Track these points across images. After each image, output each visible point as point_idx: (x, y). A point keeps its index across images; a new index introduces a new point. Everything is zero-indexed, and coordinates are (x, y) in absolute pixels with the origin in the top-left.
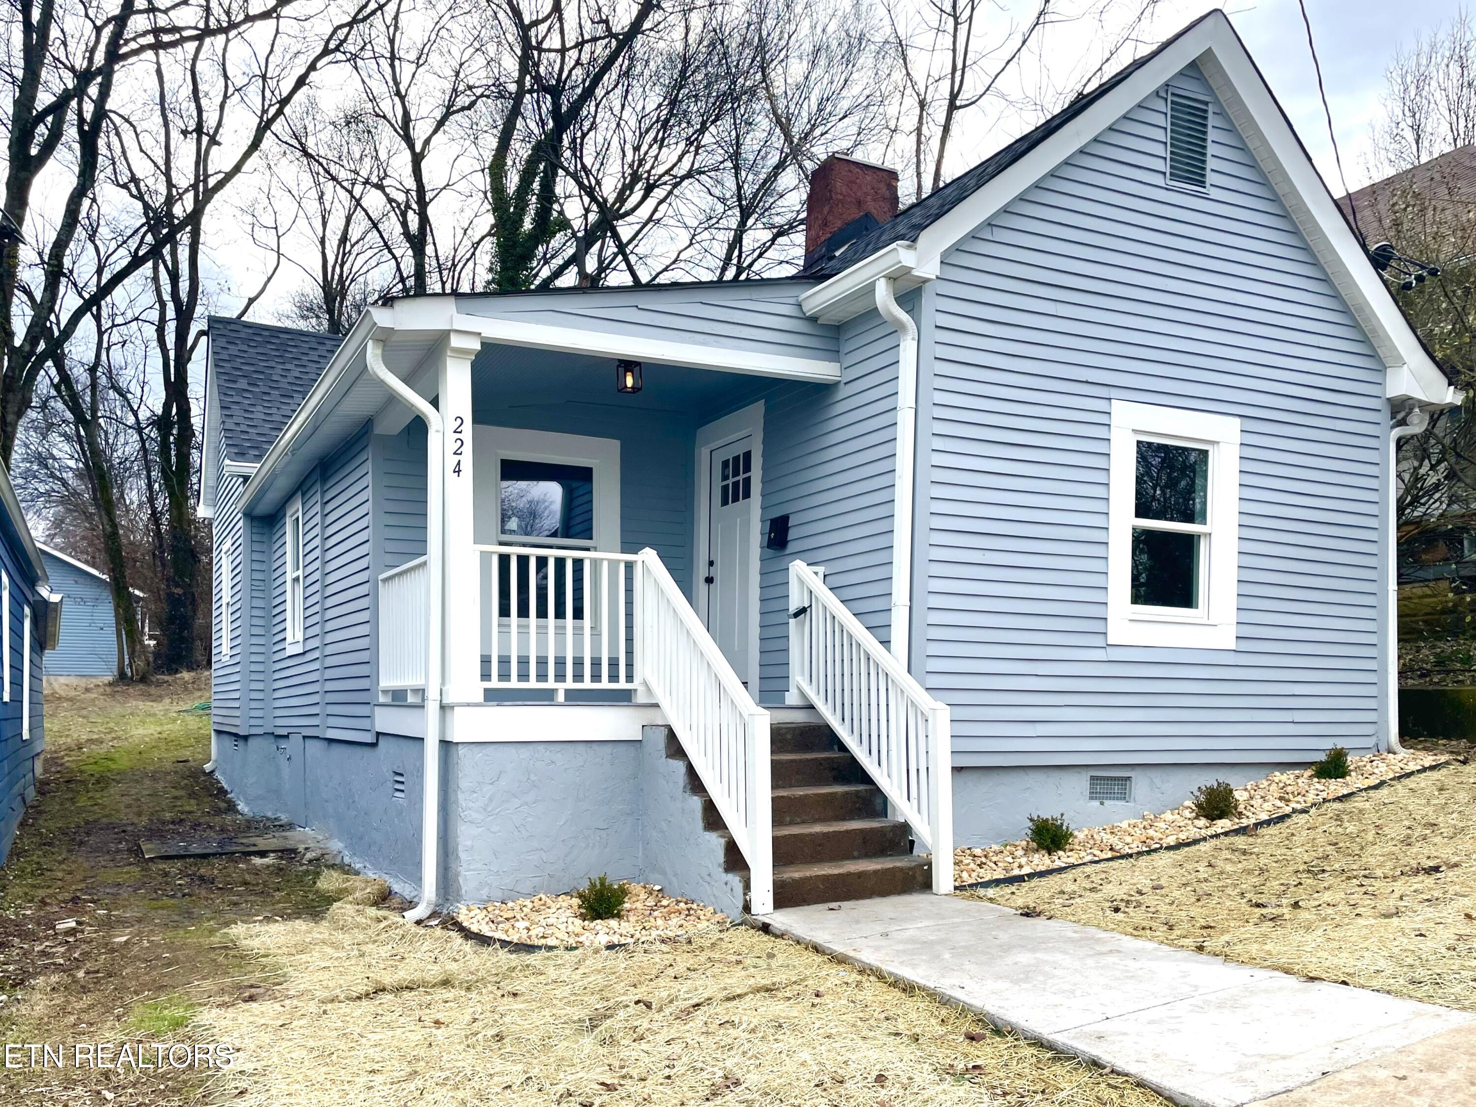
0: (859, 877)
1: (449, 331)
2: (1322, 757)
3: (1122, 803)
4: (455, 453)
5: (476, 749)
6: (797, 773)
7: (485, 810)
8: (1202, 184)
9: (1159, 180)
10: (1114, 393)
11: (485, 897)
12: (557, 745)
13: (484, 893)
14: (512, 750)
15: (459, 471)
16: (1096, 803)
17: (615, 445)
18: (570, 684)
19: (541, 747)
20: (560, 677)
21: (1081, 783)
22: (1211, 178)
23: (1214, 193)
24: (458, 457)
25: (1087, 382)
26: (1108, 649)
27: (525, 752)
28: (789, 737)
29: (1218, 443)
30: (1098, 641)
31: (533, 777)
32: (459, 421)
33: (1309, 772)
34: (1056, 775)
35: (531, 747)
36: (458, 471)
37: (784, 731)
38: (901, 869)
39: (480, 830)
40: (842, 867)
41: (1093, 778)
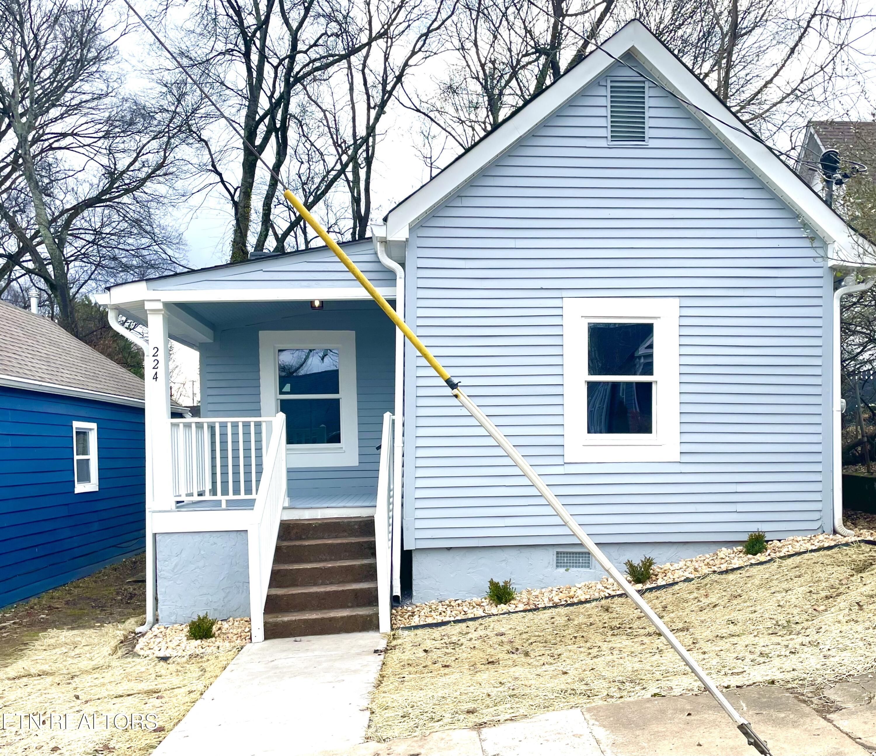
0: (330, 621)
1: (144, 301)
2: (745, 537)
3: (588, 570)
4: (154, 368)
5: (167, 536)
6: (345, 551)
7: (173, 571)
8: (643, 139)
9: (603, 143)
10: (564, 294)
11: (173, 621)
12: (217, 533)
13: (173, 618)
14: (190, 536)
15: (157, 378)
16: (562, 570)
17: (352, 334)
18: (231, 496)
19: (207, 535)
20: (225, 492)
21: (550, 556)
22: (649, 133)
23: (652, 143)
24: (155, 370)
25: (542, 289)
26: (565, 465)
27: (197, 538)
28: (356, 527)
29: (659, 317)
30: (558, 461)
31: (202, 552)
32: (156, 349)
33: (740, 548)
34: (526, 553)
35: (201, 534)
36: (155, 378)
37: (353, 524)
38: (361, 616)
39: (170, 582)
40: (326, 613)
41: (558, 553)
